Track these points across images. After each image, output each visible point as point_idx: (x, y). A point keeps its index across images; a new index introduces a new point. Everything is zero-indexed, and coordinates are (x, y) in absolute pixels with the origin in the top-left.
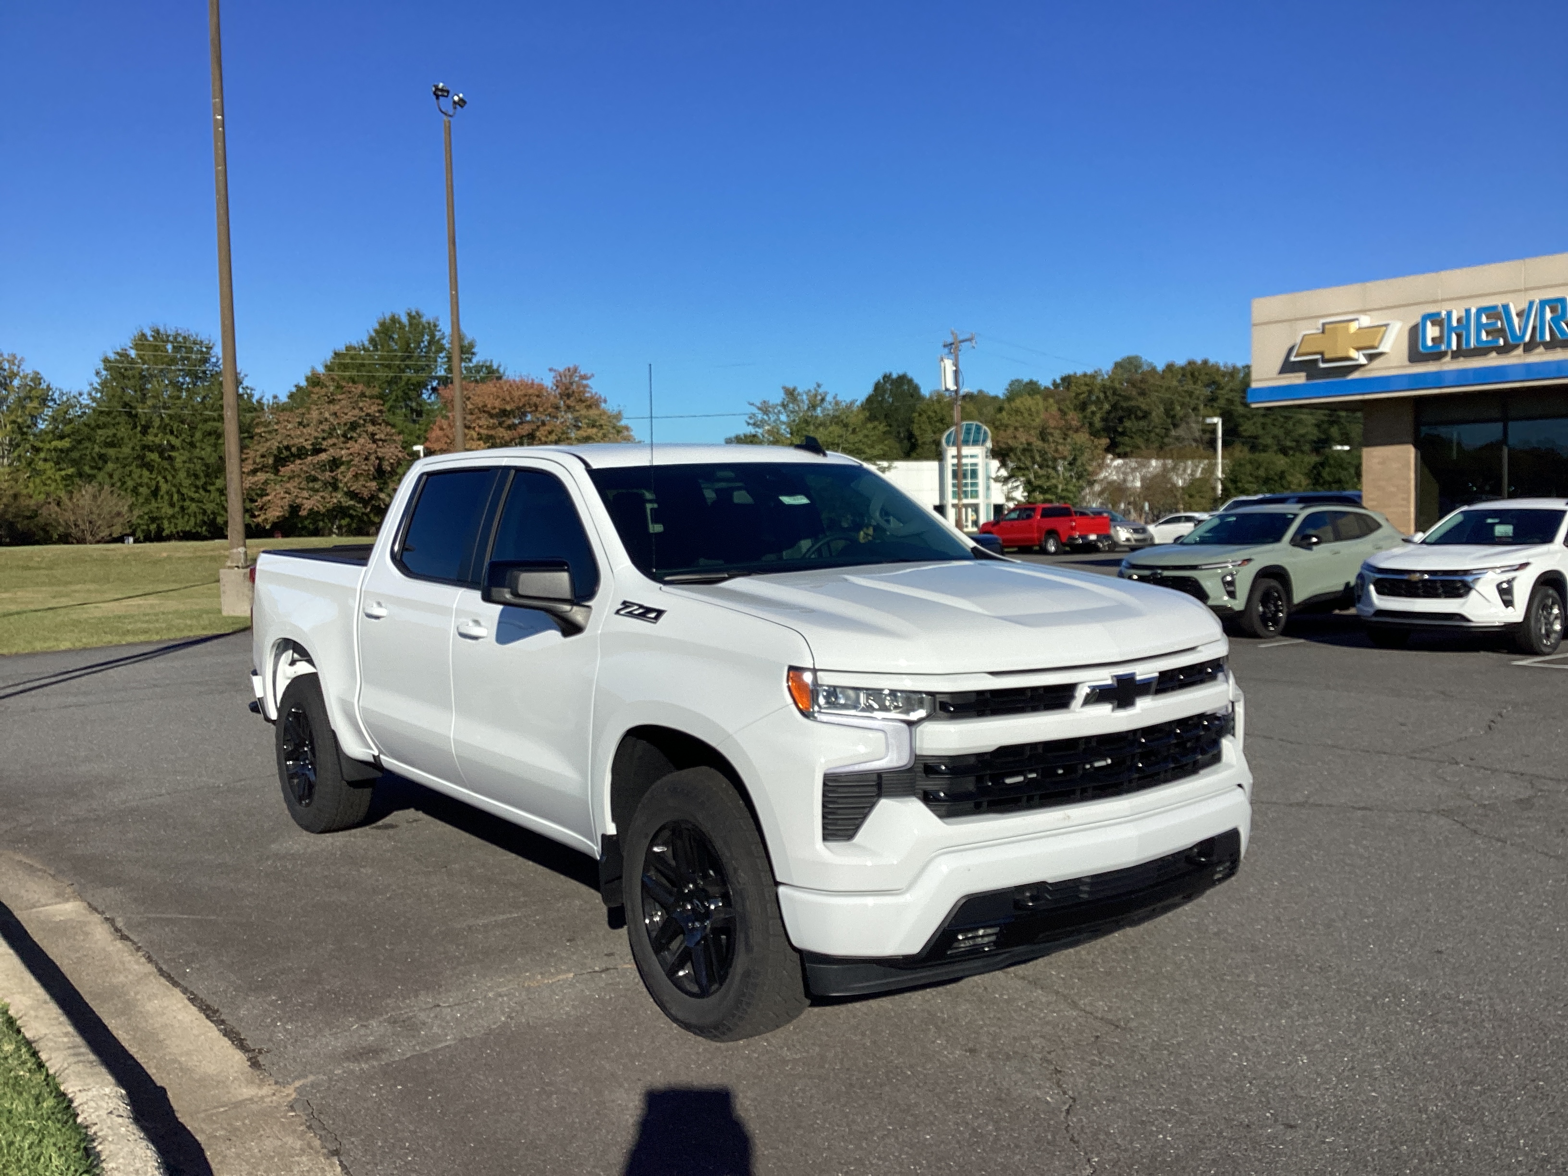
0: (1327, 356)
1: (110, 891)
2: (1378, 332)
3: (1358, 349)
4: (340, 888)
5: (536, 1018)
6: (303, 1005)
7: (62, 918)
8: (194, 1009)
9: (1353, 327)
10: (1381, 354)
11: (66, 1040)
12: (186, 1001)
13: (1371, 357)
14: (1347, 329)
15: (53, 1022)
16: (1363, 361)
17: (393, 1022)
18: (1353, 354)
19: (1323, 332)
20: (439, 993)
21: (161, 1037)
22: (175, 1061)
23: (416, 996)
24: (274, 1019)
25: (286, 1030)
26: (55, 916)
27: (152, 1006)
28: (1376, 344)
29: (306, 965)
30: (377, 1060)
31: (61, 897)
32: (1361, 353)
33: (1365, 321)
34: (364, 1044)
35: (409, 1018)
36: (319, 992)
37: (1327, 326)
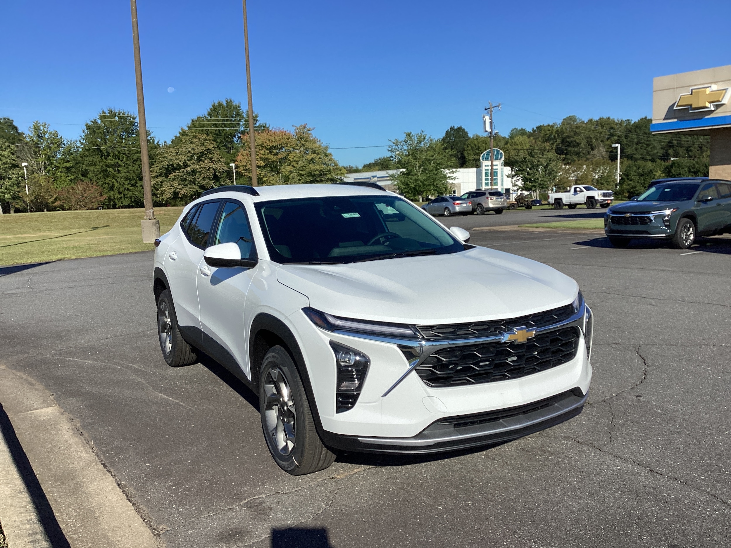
0: (693, 106)
1: (74, 400)
2: (722, 93)
3: (710, 103)
4: (209, 400)
5: (346, 506)
6: (189, 489)
7: (44, 418)
8: (119, 491)
9: (708, 91)
10: (723, 104)
11: (28, 526)
12: (115, 484)
13: (717, 107)
14: (705, 91)
15: (22, 510)
16: (712, 108)
17: (249, 506)
18: (708, 105)
19: (691, 94)
20: (278, 483)
21: (97, 514)
22: (104, 536)
23: (263, 484)
24: (171, 501)
25: (179, 512)
26: (40, 416)
27: (92, 488)
28: (720, 99)
29: (190, 457)
30: (242, 542)
31: (46, 403)
32: (712, 104)
33: (714, 87)
34: (232, 526)
35: (261, 503)
36: (199, 481)
37: (693, 91)
